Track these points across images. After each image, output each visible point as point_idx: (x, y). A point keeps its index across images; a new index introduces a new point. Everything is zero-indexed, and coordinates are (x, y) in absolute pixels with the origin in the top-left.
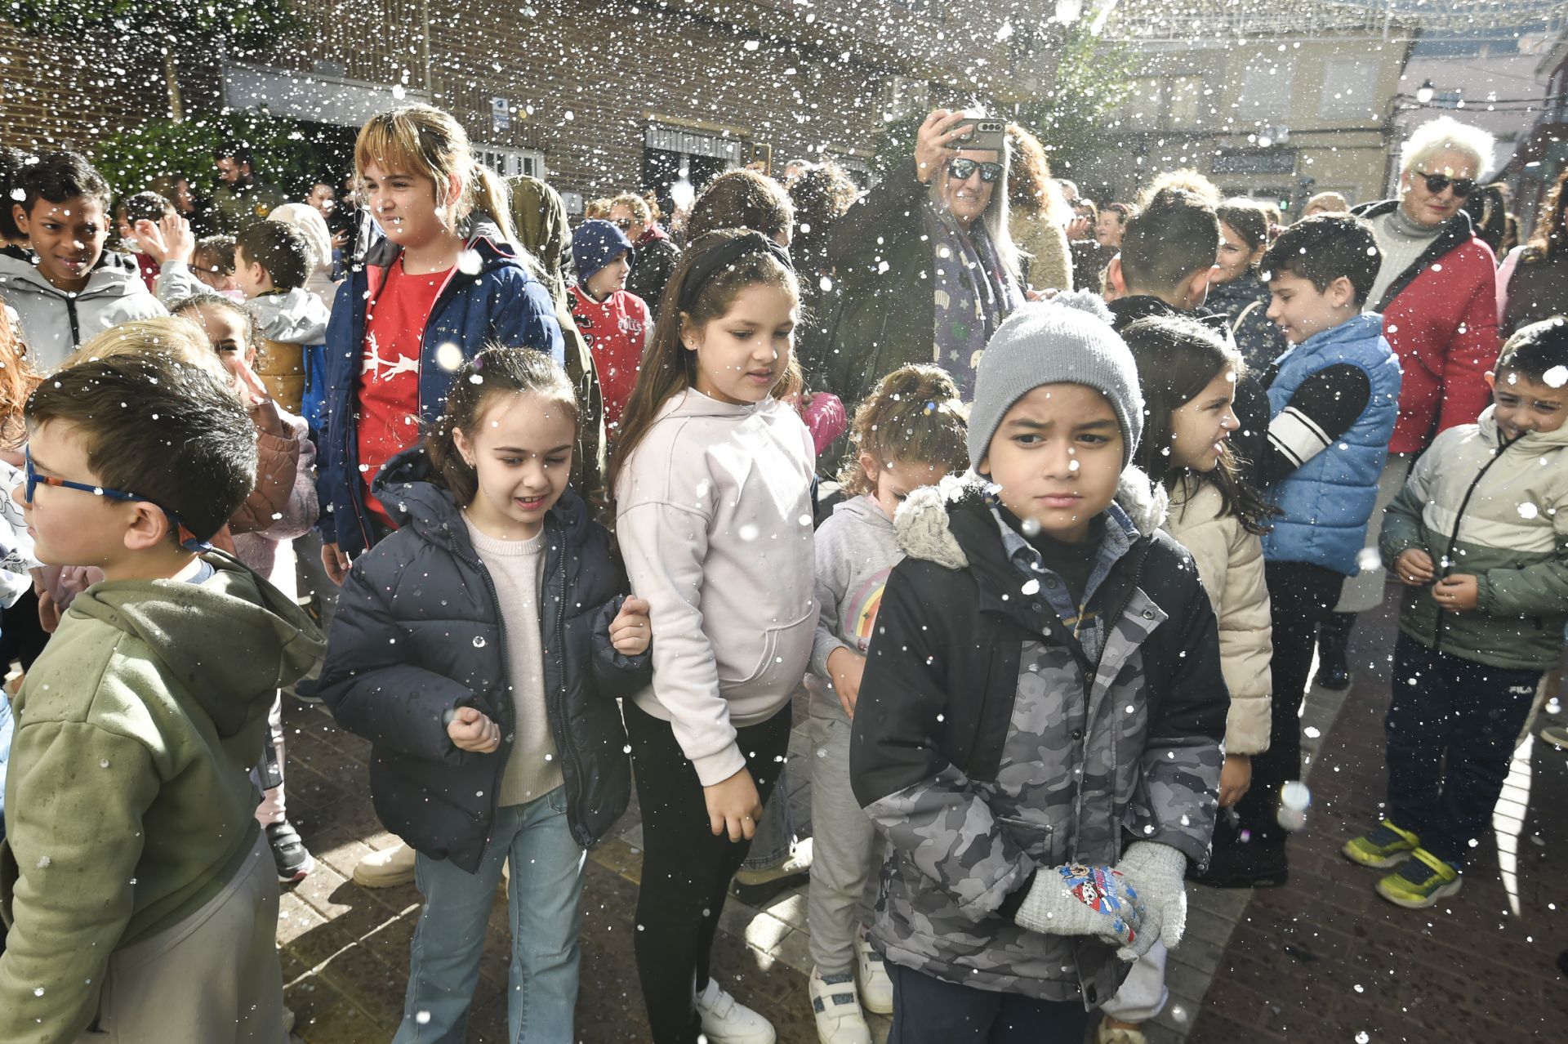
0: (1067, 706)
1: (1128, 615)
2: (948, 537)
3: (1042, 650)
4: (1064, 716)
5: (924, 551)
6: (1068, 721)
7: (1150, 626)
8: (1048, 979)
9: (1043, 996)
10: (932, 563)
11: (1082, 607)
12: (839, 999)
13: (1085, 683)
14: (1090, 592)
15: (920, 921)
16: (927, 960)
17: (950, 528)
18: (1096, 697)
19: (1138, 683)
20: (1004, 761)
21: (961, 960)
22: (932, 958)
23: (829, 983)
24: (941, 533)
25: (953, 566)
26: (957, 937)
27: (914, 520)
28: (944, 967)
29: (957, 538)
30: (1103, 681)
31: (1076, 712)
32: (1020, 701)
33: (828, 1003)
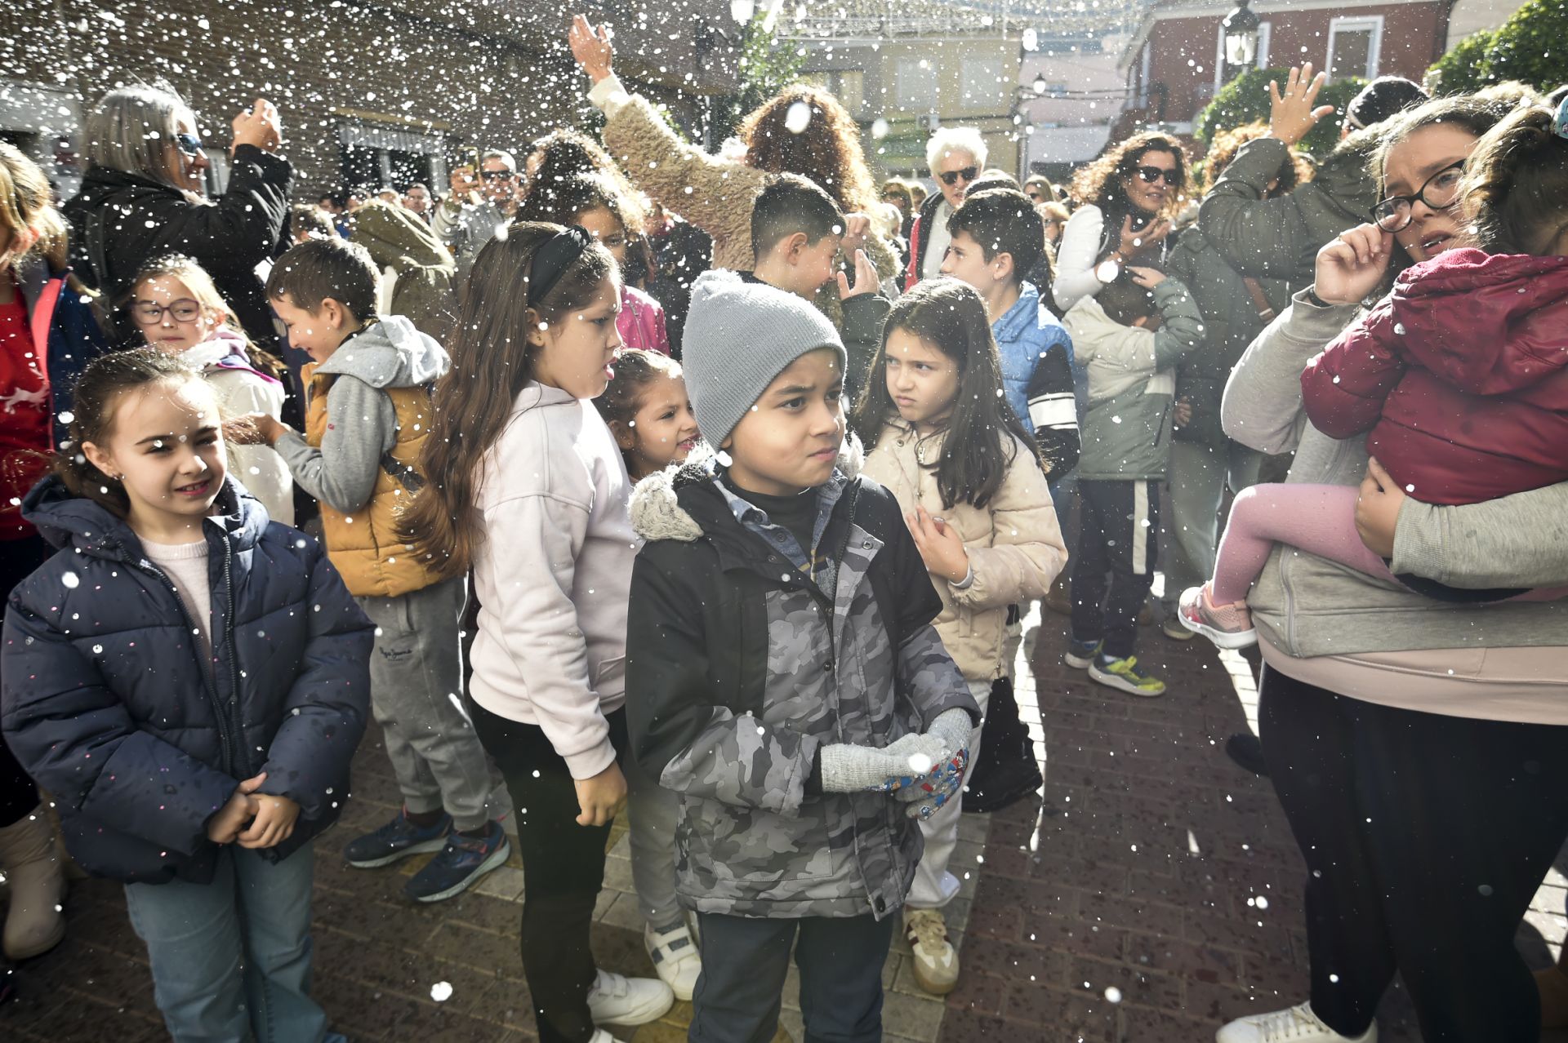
0: (815, 643)
1: (850, 550)
2: (680, 513)
3: (785, 597)
4: (814, 652)
5: (661, 531)
6: (818, 657)
7: (870, 554)
8: (839, 898)
9: (837, 914)
10: (671, 540)
11: (813, 552)
12: (674, 946)
13: (827, 617)
14: (818, 537)
15: (721, 869)
16: (733, 902)
17: (680, 504)
18: (838, 627)
19: (873, 608)
20: (767, 703)
21: (762, 895)
22: (738, 899)
23: (663, 933)
24: (672, 510)
25: (690, 539)
26: (753, 877)
27: (645, 505)
28: (748, 905)
29: (687, 512)
30: (841, 611)
31: (824, 647)
32: (774, 648)
33: (666, 952)
